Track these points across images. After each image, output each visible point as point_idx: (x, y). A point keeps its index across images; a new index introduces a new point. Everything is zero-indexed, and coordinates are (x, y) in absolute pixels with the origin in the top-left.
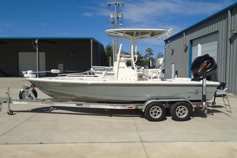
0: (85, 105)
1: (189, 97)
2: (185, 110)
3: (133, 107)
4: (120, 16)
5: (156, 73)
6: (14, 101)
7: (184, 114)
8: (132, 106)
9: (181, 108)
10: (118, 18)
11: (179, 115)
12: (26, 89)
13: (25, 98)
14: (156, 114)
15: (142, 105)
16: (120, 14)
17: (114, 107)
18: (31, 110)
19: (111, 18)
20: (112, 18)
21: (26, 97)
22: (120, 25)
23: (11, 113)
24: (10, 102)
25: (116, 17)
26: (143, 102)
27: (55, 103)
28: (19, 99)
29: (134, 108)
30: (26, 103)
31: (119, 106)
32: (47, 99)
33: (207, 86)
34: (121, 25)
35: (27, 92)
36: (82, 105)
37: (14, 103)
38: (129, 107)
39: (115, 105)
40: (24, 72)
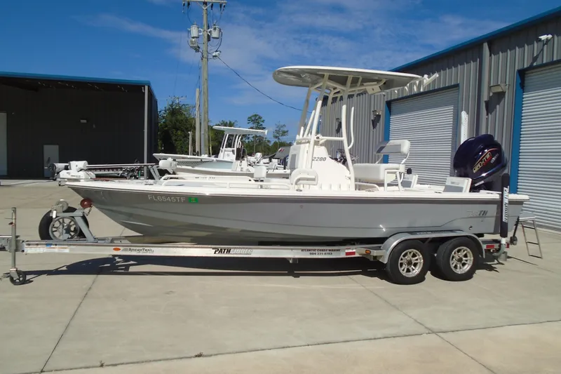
0: (238, 252)
1: (471, 227)
2: (466, 256)
3: (357, 251)
4: (215, 34)
5: (395, 173)
6: (29, 245)
7: (464, 264)
8: (354, 251)
9: (459, 251)
10: (209, 38)
11: (456, 267)
12: (64, 212)
13: (54, 236)
14: (410, 268)
15: (379, 248)
16: (215, 29)
17: (311, 254)
18: (65, 268)
19: (193, 38)
20: (196, 37)
21: (57, 234)
22: (214, 54)
23: (19, 279)
24: (16, 250)
25: (206, 36)
26: (381, 240)
27: (153, 249)
28: (39, 238)
29: (357, 255)
30: (67, 251)
31: (324, 252)
32: (119, 239)
33: (512, 202)
34: (215, 56)
35: (61, 220)
36: (229, 251)
37: (29, 250)
38: (347, 254)
39: (314, 250)
40: (60, 165)
